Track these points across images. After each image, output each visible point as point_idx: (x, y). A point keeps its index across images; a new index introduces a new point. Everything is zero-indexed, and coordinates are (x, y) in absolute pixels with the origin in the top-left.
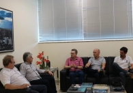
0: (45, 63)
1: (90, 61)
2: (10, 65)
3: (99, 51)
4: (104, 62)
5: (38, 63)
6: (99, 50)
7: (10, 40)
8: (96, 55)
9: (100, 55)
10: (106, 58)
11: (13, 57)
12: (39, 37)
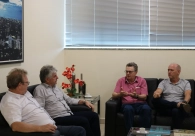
0: (77, 86)
1: (161, 86)
2: (20, 86)
3: (179, 69)
4: (189, 88)
5: (65, 86)
6: (179, 67)
7: (17, 42)
8: (174, 75)
9: (180, 76)
10: (191, 81)
11: (25, 73)
12: (65, 38)
